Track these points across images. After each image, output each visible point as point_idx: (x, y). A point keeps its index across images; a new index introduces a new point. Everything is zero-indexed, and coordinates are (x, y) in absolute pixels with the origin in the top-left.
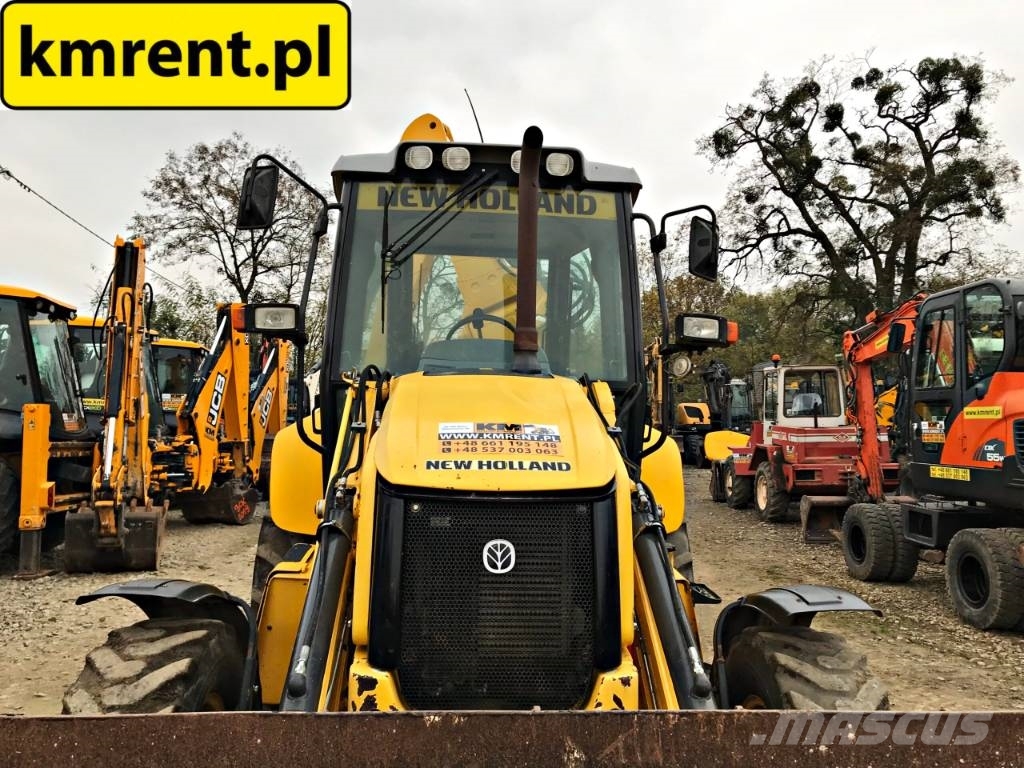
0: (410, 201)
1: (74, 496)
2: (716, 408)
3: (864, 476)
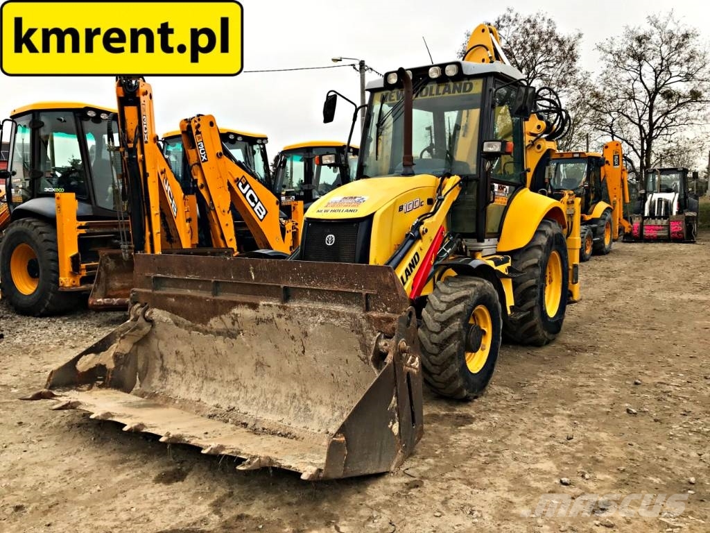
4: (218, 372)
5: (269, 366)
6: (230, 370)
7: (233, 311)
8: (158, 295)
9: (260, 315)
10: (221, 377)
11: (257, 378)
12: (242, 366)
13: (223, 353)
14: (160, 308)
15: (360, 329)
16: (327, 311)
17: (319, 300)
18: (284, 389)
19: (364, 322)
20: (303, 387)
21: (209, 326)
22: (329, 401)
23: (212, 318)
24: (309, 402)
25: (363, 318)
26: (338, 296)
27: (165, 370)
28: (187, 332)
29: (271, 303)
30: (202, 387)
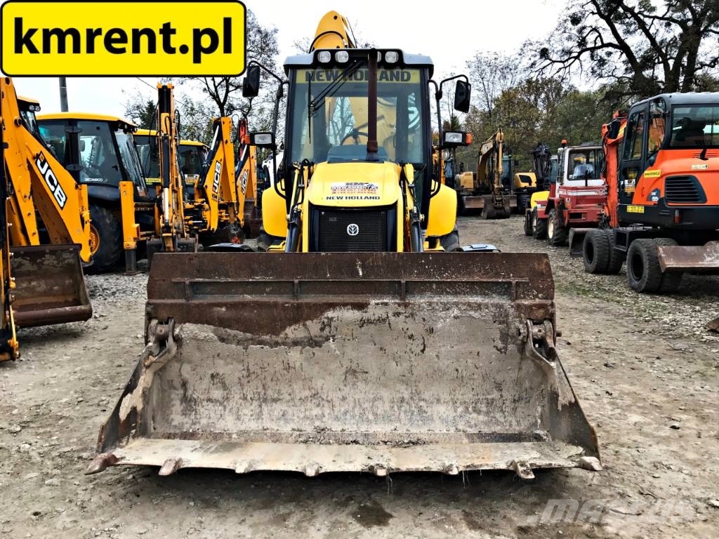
0: (321, 78)
1: (148, 232)
2: (541, 176)
3: (608, 215)
4: (285, 390)
5: (367, 373)
6: (303, 385)
7: (326, 315)
8: (197, 306)
9: (365, 316)
10: (290, 395)
11: (347, 389)
12: (324, 379)
13: (298, 365)
14: (196, 322)
15: (505, 319)
16: (464, 304)
17: (448, 293)
18: (385, 394)
19: (511, 311)
20: (414, 388)
21: (282, 335)
22: (448, 398)
23: (290, 326)
24: (422, 403)
25: (512, 307)
26: (472, 287)
27: (190, 400)
28: (242, 347)
29: (385, 301)
30: (261, 412)
